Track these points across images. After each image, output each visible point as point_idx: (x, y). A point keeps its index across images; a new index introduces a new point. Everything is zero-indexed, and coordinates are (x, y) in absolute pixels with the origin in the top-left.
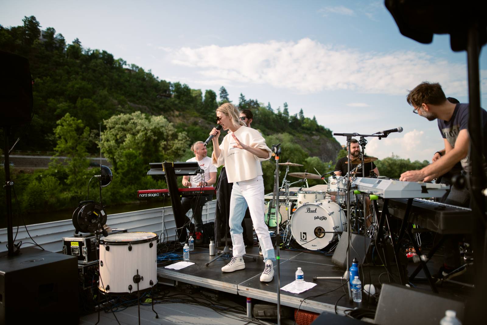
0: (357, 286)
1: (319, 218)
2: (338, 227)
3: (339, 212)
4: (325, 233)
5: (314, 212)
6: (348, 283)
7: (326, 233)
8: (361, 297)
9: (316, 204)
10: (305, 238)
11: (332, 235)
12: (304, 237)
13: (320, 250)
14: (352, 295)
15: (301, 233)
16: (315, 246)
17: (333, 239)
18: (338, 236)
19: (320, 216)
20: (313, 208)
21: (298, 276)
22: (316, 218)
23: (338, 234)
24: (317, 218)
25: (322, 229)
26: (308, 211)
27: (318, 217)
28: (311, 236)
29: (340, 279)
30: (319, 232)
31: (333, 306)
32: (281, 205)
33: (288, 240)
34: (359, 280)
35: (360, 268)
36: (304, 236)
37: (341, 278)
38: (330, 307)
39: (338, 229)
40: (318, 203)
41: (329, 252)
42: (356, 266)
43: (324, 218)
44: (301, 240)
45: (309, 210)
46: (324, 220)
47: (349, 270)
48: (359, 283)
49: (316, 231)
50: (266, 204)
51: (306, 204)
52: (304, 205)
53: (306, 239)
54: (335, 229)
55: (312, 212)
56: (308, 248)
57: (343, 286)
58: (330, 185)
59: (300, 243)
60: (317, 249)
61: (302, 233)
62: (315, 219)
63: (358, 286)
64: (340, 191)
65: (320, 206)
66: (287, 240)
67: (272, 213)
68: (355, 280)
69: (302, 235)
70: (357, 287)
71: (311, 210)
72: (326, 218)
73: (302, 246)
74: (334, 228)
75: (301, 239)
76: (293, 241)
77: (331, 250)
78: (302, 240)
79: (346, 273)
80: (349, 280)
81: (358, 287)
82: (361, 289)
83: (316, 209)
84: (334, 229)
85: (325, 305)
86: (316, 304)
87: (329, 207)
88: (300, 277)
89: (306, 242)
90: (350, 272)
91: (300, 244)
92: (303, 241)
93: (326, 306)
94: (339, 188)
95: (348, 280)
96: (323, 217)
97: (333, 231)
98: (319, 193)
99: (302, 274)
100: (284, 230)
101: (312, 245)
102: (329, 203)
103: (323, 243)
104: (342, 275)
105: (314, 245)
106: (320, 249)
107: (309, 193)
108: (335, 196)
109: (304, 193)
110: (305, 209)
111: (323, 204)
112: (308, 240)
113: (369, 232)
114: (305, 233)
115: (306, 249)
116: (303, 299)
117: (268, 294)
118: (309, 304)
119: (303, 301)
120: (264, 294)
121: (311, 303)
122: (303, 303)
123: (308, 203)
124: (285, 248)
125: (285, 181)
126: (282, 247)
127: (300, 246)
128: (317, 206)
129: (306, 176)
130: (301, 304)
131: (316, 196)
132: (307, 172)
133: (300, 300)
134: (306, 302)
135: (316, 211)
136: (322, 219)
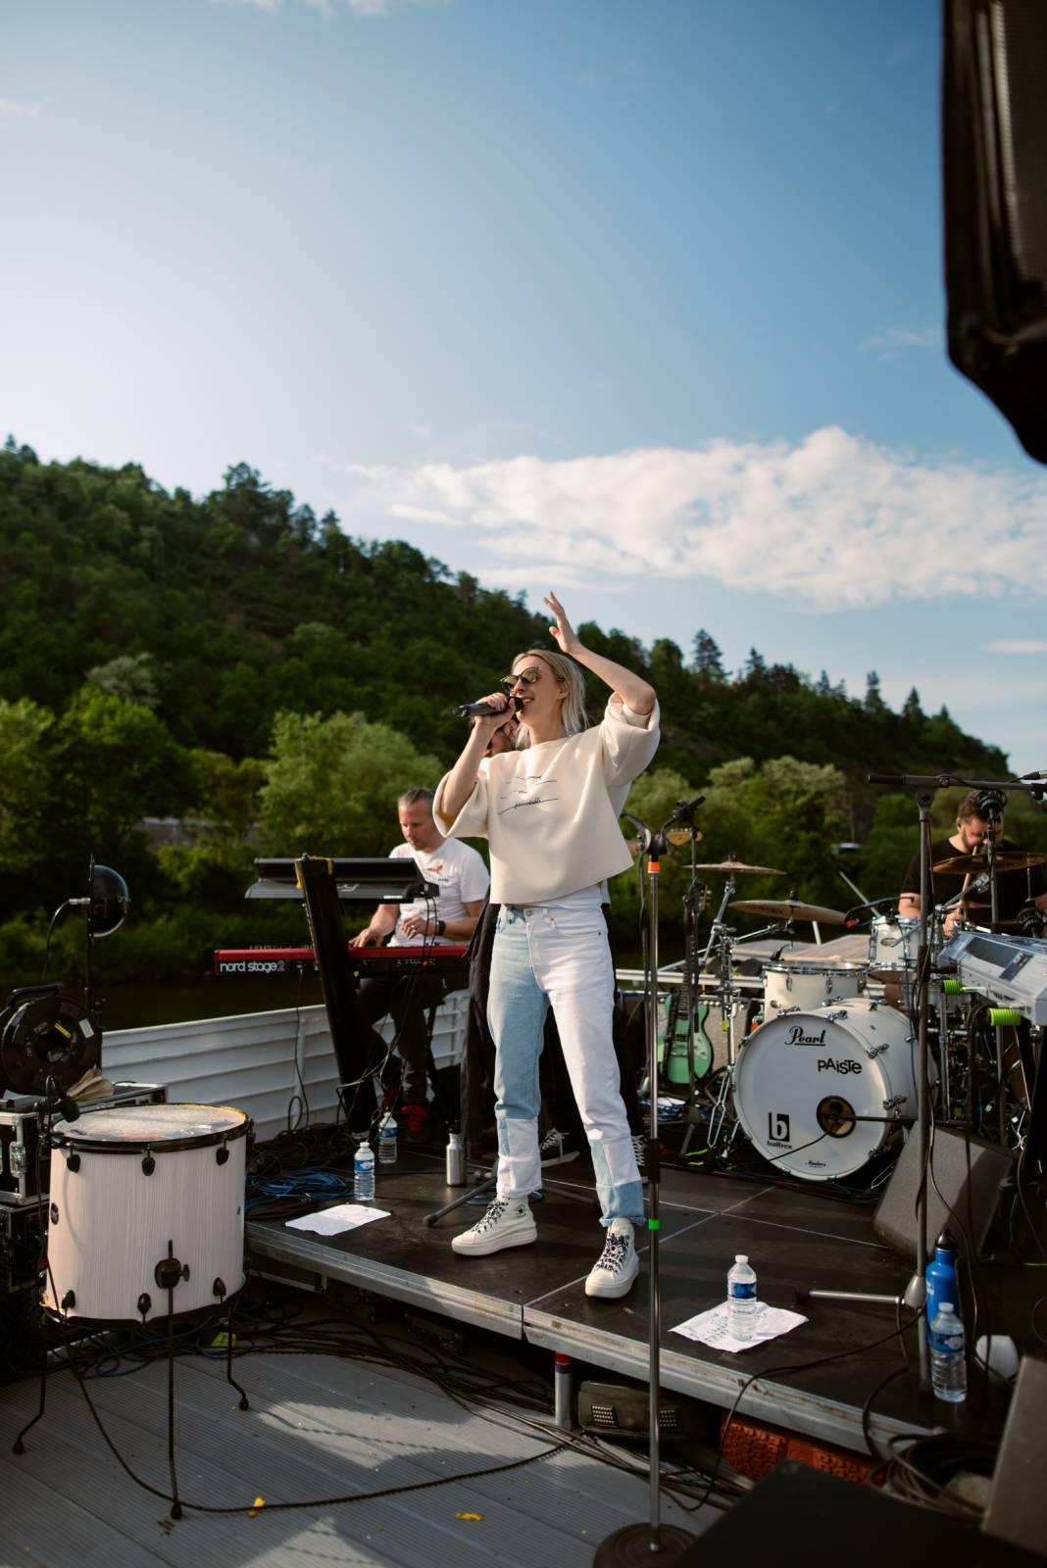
0: (946, 1342)
1: (833, 1066)
2: (905, 1100)
3: (909, 1046)
4: (854, 1119)
5: (816, 1042)
6: (921, 1321)
7: (858, 1122)
8: (965, 1382)
9: (824, 1012)
10: (784, 1134)
11: (880, 1129)
12: (779, 1132)
13: (836, 1180)
14: (930, 1374)
15: (770, 1115)
16: (818, 1164)
17: (885, 1142)
18: (902, 1133)
19: (839, 1058)
20: (811, 1030)
21: (736, 1286)
22: (822, 1064)
23: (897, 1126)
24: (828, 1064)
25: (846, 1108)
26: (794, 1038)
27: (830, 1060)
28: (805, 1128)
29: (892, 1305)
30: (835, 1115)
31: (857, 1413)
32: (714, 1006)
33: (725, 1140)
34: (954, 1317)
35: (962, 1270)
36: (779, 1128)
37: (897, 1300)
38: (844, 1415)
39: (903, 1107)
40: (836, 1009)
41: (867, 1191)
42: (949, 1261)
43: (853, 1067)
44: (771, 1141)
45: (798, 1037)
46: (851, 1073)
47: (924, 1275)
48: (958, 1328)
49: (826, 1108)
50: (662, 1000)
51: (789, 1013)
52: (783, 1019)
53: (787, 1139)
54: (891, 1107)
55: (811, 1041)
56: (794, 1173)
57: (901, 1332)
58: (875, 947)
59: (768, 1152)
60: (825, 1178)
61: (775, 1117)
62: (820, 1067)
63: (951, 1339)
64: (909, 970)
65: (837, 1022)
66: (721, 1137)
67: (679, 1036)
68: (942, 1316)
69: (775, 1123)
70: (947, 1346)
71: (805, 1035)
72: (860, 1068)
73: (776, 1163)
74: (889, 1105)
75: (771, 1137)
76: (743, 1143)
77: (875, 1183)
78: (775, 1142)
79: (915, 1282)
80: (925, 1312)
81: (951, 1343)
82: (963, 1353)
83: (824, 1032)
84: (887, 1109)
85: (826, 1407)
86: (794, 1399)
87: (873, 1028)
88: (744, 1292)
89: (790, 1150)
90: (929, 1284)
91: (768, 1157)
92: (778, 1145)
93: (831, 1409)
94: (907, 961)
95: (920, 1311)
96: (849, 1062)
97: (884, 1114)
98: (842, 973)
99: (751, 1279)
100: (713, 1100)
101: (810, 1163)
102: (873, 1013)
103: (847, 1157)
104: (900, 1289)
105: (815, 1161)
106: (839, 1176)
107: (804, 973)
108: (897, 986)
109: (787, 973)
110: (784, 1033)
111: (848, 1015)
112: (795, 1142)
113: (1018, 1123)
114: (784, 1118)
115: (788, 1175)
116: (751, 1377)
117: (629, 1347)
118: (769, 1397)
119: (749, 1383)
120: (612, 1347)
121: (776, 1394)
122: (749, 1389)
123: (798, 1009)
124: (712, 1166)
125: (720, 927)
126: (701, 1163)
127: (767, 1163)
128: (829, 1021)
129: (792, 912)
130: (742, 1392)
131: (829, 982)
132: (795, 898)
133: (740, 1378)
134: (760, 1387)
135: (822, 1041)
136: (844, 1071)
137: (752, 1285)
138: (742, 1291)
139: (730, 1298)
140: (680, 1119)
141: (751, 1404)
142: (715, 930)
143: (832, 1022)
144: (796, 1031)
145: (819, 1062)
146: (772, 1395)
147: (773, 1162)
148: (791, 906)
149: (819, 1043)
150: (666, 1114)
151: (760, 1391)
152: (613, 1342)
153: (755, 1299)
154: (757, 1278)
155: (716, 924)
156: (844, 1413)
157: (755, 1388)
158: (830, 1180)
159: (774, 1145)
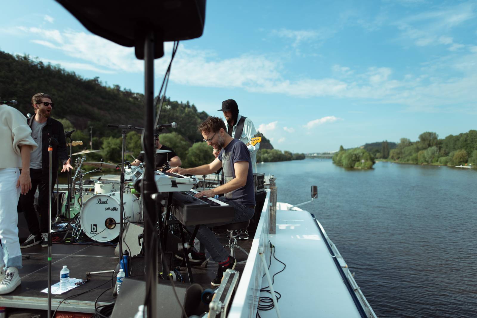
1: (110, 209)
2: (130, 217)
4: (115, 224)
5: (105, 203)
7: (117, 224)
9: (108, 194)
12: (94, 229)
13: (110, 241)
15: (91, 225)
16: (105, 237)
19: (111, 207)
20: (104, 199)
21: (62, 275)
22: (107, 209)
24: (108, 209)
25: (113, 221)
26: (99, 202)
27: (109, 208)
28: (101, 226)
30: (110, 223)
31: (94, 303)
33: (77, 234)
36: (94, 228)
37: (113, 271)
38: (90, 305)
44: (92, 232)
45: (100, 201)
46: (115, 211)
49: (108, 221)
51: (99, 195)
52: (97, 196)
53: (96, 231)
54: (126, 219)
55: (104, 203)
56: (98, 241)
57: (112, 279)
59: (89, 235)
60: (107, 241)
61: (93, 225)
62: (106, 210)
66: (76, 233)
67: (71, 204)
69: (92, 227)
71: (102, 201)
72: (117, 209)
73: (92, 238)
75: (91, 231)
76: (83, 234)
78: (93, 232)
79: (118, 265)
83: (107, 200)
86: (76, 303)
88: (65, 276)
89: (97, 234)
92: (94, 233)
93: (86, 304)
96: (114, 208)
99: (68, 272)
101: (103, 237)
103: (114, 234)
105: (104, 237)
106: (111, 240)
107: (106, 183)
109: (101, 183)
110: (96, 200)
111: (115, 194)
112: (99, 231)
114: (95, 225)
115: (96, 242)
116: (63, 300)
117: (24, 299)
118: (69, 305)
119: (62, 302)
120: (19, 301)
121: (71, 303)
122: (63, 303)
123: (101, 193)
124: (74, 241)
125: (79, 170)
126: (70, 241)
127: (90, 239)
128: (109, 197)
129: (102, 165)
130: (60, 305)
131: (113, 186)
132: (102, 161)
133: (60, 301)
134: (66, 302)
135: (107, 202)
136: (113, 210)
137: (68, 274)
138: (64, 276)
139: (61, 279)
140: (66, 229)
141: (63, 308)
142: (78, 171)
143: (110, 197)
144: (99, 200)
145: (106, 208)
146: (70, 304)
147: (91, 238)
148: (102, 164)
149: (106, 203)
150: (63, 228)
151: (66, 303)
152: (19, 299)
153: (69, 277)
154: (70, 271)
155: (78, 169)
156: (90, 304)
157: (65, 303)
158: (108, 242)
159: (93, 233)
